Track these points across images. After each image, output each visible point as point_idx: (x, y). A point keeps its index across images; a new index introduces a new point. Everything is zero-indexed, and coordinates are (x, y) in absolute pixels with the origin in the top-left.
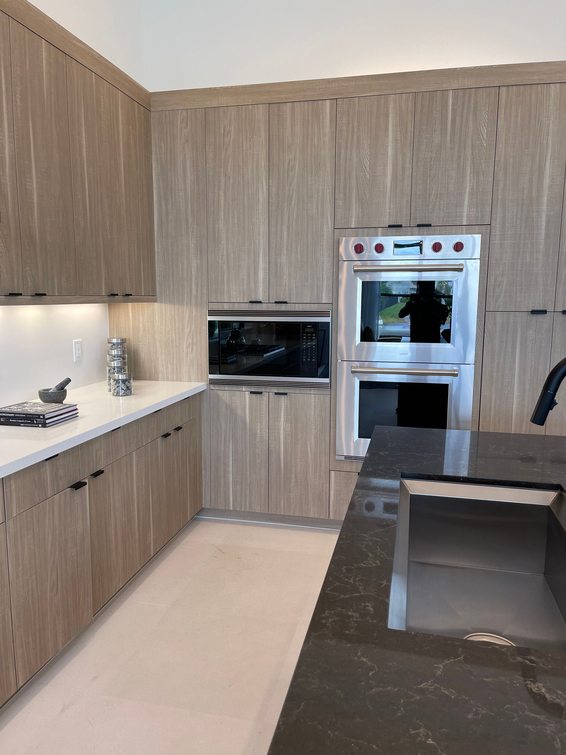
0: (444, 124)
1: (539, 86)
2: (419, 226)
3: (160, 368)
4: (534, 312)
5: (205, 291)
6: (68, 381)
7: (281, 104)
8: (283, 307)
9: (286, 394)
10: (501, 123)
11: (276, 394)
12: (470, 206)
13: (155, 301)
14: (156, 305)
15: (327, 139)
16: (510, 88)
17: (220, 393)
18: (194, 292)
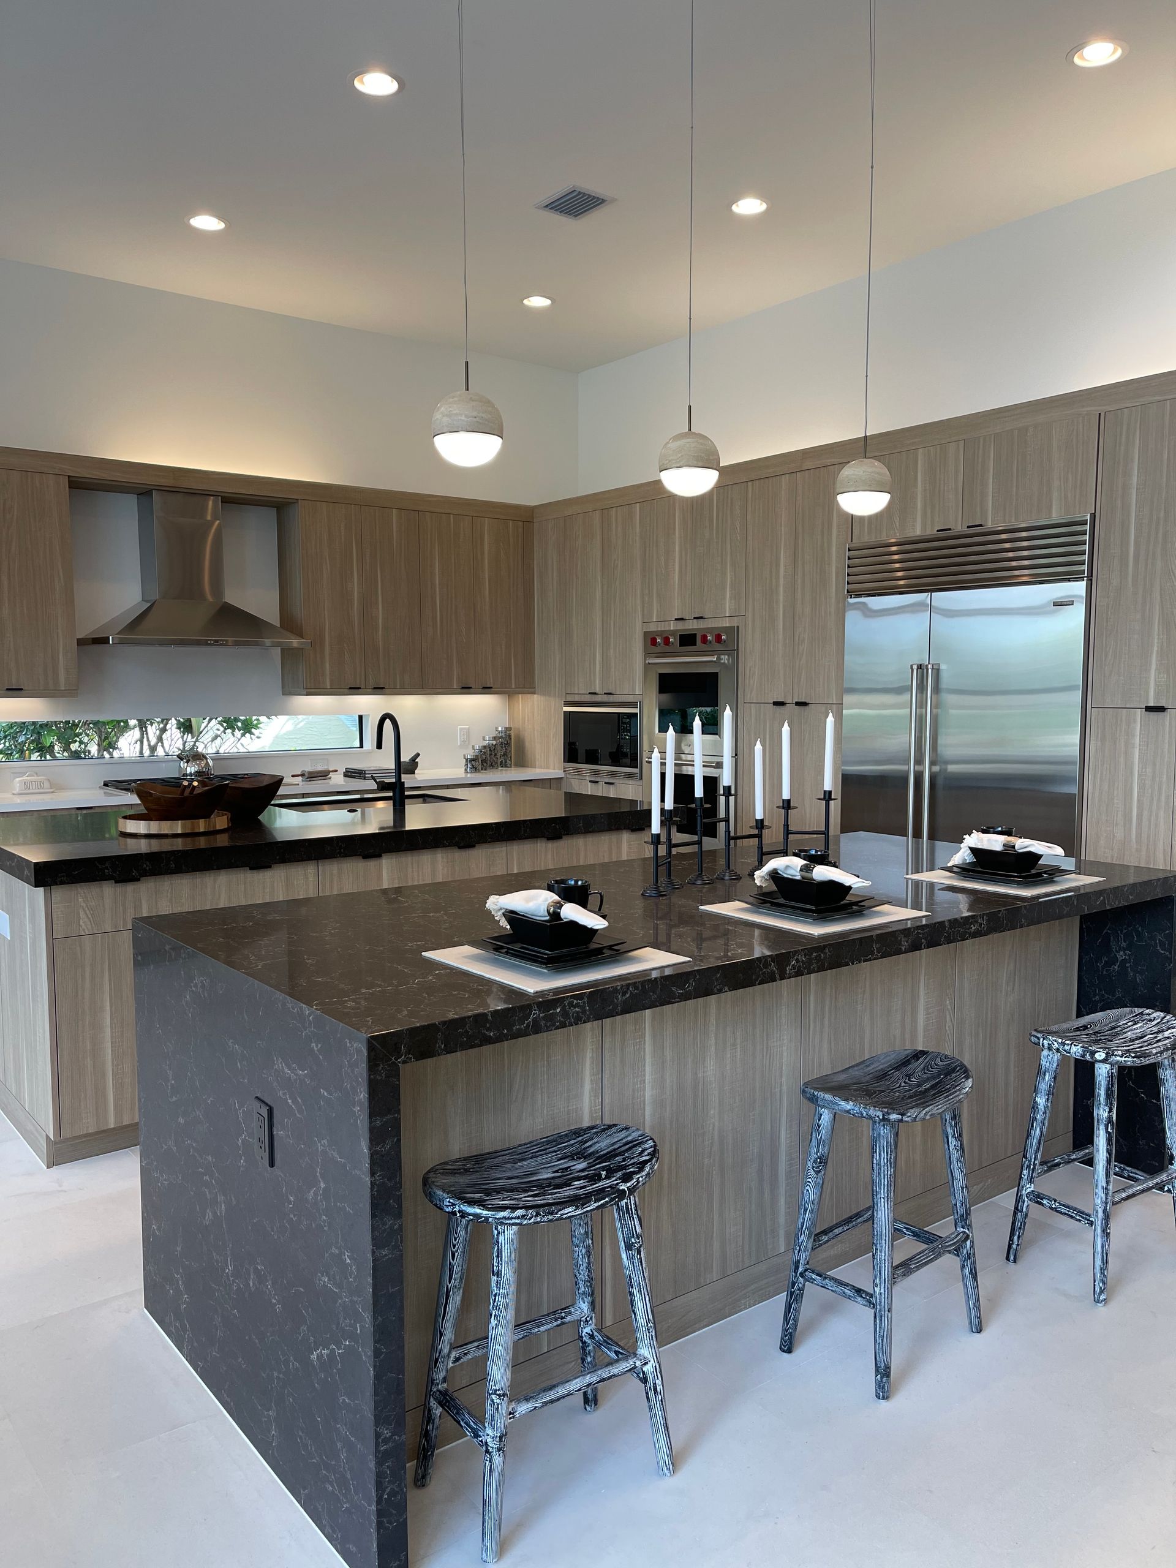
0: (711, 521)
1: (774, 478)
2: (695, 618)
3: (538, 757)
4: (776, 704)
5: (564, 683)
6: (418, 755)
7: (610, 509)
8: (611, 699)
9: (612, 784)
10: (749, 517)
11: (605, 783)
12: (730, 597)
13: (534, 693)
14: (535, 696)
15: (637, 538)
16: (754, 482)
17: (573, 781)
18: (557, 685)
